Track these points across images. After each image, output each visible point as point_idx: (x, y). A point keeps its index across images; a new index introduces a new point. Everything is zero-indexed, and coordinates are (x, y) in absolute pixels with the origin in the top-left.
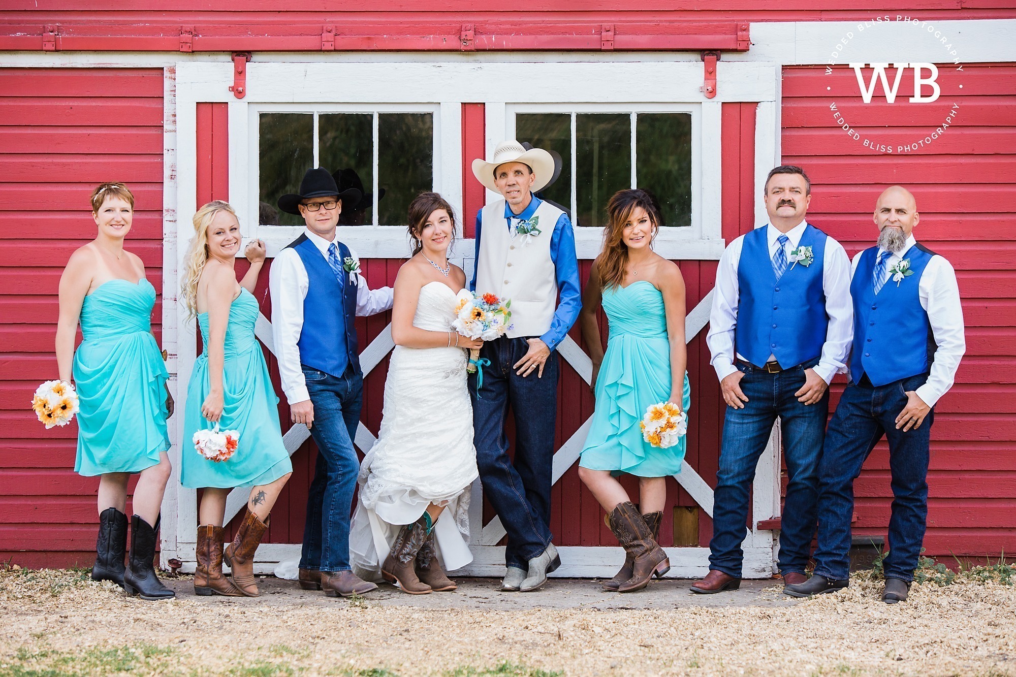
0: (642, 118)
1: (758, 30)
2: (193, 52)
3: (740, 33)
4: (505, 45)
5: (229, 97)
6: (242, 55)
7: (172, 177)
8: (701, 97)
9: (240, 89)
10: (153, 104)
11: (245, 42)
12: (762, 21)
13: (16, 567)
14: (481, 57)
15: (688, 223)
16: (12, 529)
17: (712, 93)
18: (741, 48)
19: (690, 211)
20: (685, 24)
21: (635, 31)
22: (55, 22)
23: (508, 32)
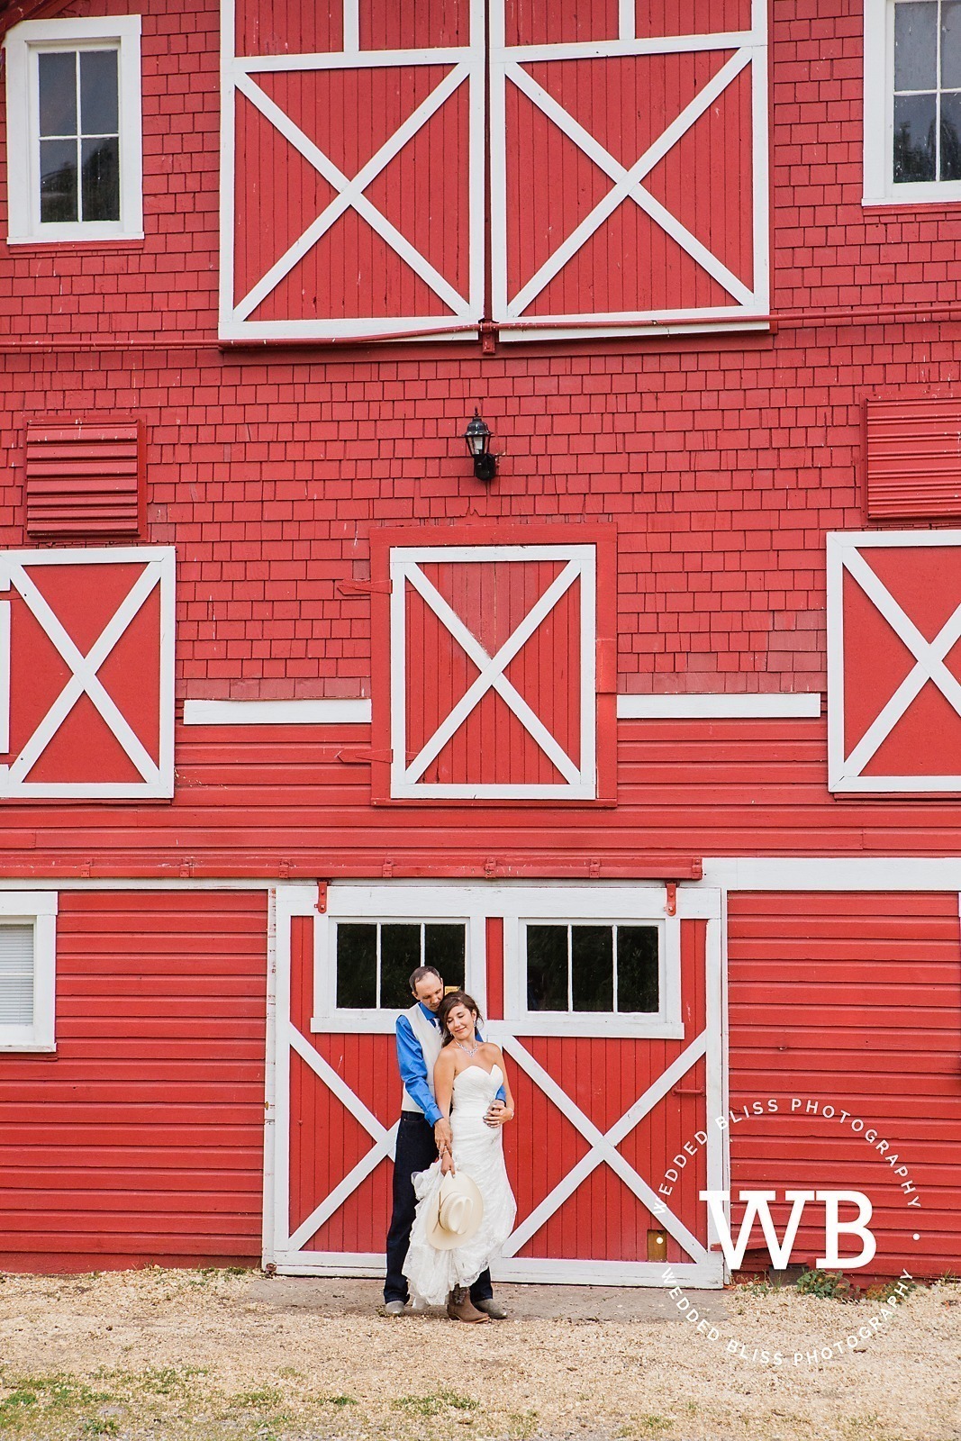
0: (621, 929)
1: (709, 864)
2: (289, 878)
3: (694, 866)
4: (518, 874)
5: (315, 912)
6: (324, 881)
7: (273, 971)
8: (665, 915)
9: (323, 906)
10: (260, 917)
11: (328, 869)
12: (712, 857)
13: (157, 1267)
14: (501, 883)
15: (656, 1010)
16: (152, 1237)
17: (673, 912)
18: (696, 877)
19: (658, 1002)
20: (653, 858)
21: (616, 863)
22: (190, 855)
23: (521, 864)
